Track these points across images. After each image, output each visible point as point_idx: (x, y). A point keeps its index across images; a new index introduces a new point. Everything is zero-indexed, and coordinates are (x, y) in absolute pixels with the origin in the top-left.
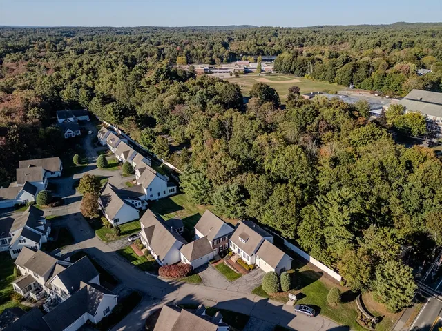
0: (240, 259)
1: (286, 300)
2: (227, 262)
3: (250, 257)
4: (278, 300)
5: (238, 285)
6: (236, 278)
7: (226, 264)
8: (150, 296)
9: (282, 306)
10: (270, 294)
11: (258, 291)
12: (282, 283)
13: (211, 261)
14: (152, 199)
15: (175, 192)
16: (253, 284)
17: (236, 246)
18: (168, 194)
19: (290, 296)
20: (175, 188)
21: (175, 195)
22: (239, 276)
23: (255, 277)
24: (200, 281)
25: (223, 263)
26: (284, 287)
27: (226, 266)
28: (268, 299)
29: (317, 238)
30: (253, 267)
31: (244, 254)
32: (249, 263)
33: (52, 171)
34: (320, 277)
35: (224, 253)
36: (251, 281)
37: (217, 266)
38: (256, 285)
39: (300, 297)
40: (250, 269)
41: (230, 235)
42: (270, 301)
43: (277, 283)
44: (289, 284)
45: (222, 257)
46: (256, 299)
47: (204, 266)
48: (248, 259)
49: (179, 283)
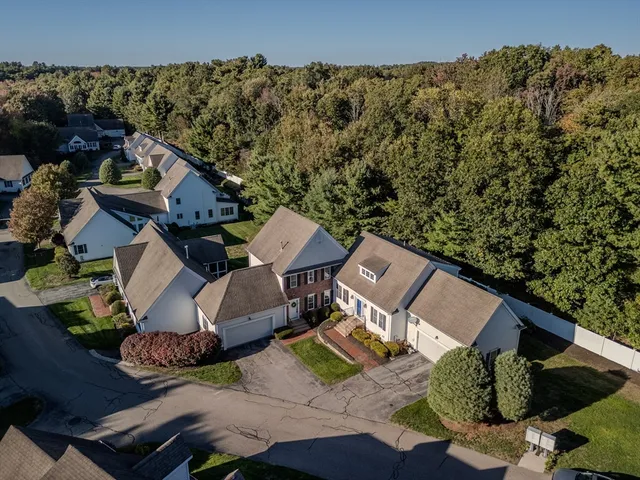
0: (362, 328)
1: (516, 450)
2: (325, 336)
3: (389, 318)
4: (485, 449)
5: (348, 394)
6: (344, 376)
7: (321, 340)
8: (64, 413)
9: (503, 470)
10: (456, 426)
11: (415, 414)
12: (500, 385)
13: (278, 330)
14: (182, 223)
15: (235, 215)
16: (398, 395)
17: (351, 292)
18: (217, 217)
19: (532, 436)
20: (235, 206)
21: (235, 221)
22: (356, 370)
23: (404, 376)
24: (237, 379)
25: (312, 340)
26: (510, 403)
27: (321, 346)
28: (448, 442)
29: (603, 262)
30: (397, 348)
31: (373, 312)
32: (386, 336)
33: (8, 179)
34: (619, 386)
35: (318, 314)
36: (391, 386)
37: (293, 346)
38: (406, 397)
39: (568, 441)
40: (388, 354)
41: (336, 267)
42: (454, 450)
43: (483, 386)
44: (527, 390)
45: (313, 326)
46: (407, 440)
47: (260, 344)
48: (383, 326)
49: (171, 382)
